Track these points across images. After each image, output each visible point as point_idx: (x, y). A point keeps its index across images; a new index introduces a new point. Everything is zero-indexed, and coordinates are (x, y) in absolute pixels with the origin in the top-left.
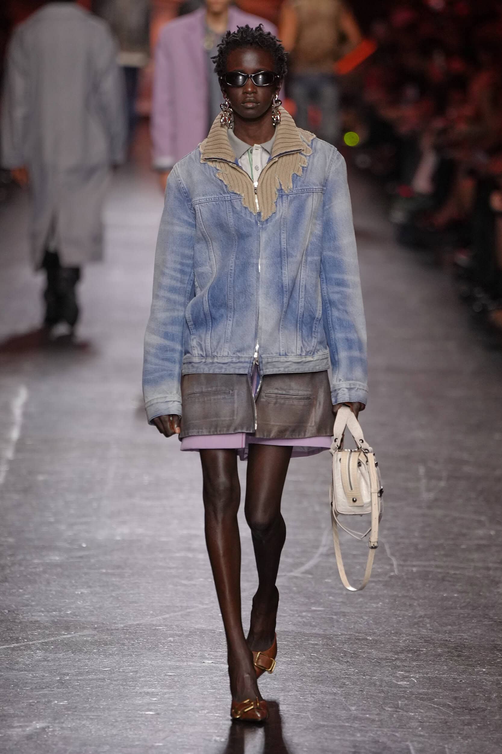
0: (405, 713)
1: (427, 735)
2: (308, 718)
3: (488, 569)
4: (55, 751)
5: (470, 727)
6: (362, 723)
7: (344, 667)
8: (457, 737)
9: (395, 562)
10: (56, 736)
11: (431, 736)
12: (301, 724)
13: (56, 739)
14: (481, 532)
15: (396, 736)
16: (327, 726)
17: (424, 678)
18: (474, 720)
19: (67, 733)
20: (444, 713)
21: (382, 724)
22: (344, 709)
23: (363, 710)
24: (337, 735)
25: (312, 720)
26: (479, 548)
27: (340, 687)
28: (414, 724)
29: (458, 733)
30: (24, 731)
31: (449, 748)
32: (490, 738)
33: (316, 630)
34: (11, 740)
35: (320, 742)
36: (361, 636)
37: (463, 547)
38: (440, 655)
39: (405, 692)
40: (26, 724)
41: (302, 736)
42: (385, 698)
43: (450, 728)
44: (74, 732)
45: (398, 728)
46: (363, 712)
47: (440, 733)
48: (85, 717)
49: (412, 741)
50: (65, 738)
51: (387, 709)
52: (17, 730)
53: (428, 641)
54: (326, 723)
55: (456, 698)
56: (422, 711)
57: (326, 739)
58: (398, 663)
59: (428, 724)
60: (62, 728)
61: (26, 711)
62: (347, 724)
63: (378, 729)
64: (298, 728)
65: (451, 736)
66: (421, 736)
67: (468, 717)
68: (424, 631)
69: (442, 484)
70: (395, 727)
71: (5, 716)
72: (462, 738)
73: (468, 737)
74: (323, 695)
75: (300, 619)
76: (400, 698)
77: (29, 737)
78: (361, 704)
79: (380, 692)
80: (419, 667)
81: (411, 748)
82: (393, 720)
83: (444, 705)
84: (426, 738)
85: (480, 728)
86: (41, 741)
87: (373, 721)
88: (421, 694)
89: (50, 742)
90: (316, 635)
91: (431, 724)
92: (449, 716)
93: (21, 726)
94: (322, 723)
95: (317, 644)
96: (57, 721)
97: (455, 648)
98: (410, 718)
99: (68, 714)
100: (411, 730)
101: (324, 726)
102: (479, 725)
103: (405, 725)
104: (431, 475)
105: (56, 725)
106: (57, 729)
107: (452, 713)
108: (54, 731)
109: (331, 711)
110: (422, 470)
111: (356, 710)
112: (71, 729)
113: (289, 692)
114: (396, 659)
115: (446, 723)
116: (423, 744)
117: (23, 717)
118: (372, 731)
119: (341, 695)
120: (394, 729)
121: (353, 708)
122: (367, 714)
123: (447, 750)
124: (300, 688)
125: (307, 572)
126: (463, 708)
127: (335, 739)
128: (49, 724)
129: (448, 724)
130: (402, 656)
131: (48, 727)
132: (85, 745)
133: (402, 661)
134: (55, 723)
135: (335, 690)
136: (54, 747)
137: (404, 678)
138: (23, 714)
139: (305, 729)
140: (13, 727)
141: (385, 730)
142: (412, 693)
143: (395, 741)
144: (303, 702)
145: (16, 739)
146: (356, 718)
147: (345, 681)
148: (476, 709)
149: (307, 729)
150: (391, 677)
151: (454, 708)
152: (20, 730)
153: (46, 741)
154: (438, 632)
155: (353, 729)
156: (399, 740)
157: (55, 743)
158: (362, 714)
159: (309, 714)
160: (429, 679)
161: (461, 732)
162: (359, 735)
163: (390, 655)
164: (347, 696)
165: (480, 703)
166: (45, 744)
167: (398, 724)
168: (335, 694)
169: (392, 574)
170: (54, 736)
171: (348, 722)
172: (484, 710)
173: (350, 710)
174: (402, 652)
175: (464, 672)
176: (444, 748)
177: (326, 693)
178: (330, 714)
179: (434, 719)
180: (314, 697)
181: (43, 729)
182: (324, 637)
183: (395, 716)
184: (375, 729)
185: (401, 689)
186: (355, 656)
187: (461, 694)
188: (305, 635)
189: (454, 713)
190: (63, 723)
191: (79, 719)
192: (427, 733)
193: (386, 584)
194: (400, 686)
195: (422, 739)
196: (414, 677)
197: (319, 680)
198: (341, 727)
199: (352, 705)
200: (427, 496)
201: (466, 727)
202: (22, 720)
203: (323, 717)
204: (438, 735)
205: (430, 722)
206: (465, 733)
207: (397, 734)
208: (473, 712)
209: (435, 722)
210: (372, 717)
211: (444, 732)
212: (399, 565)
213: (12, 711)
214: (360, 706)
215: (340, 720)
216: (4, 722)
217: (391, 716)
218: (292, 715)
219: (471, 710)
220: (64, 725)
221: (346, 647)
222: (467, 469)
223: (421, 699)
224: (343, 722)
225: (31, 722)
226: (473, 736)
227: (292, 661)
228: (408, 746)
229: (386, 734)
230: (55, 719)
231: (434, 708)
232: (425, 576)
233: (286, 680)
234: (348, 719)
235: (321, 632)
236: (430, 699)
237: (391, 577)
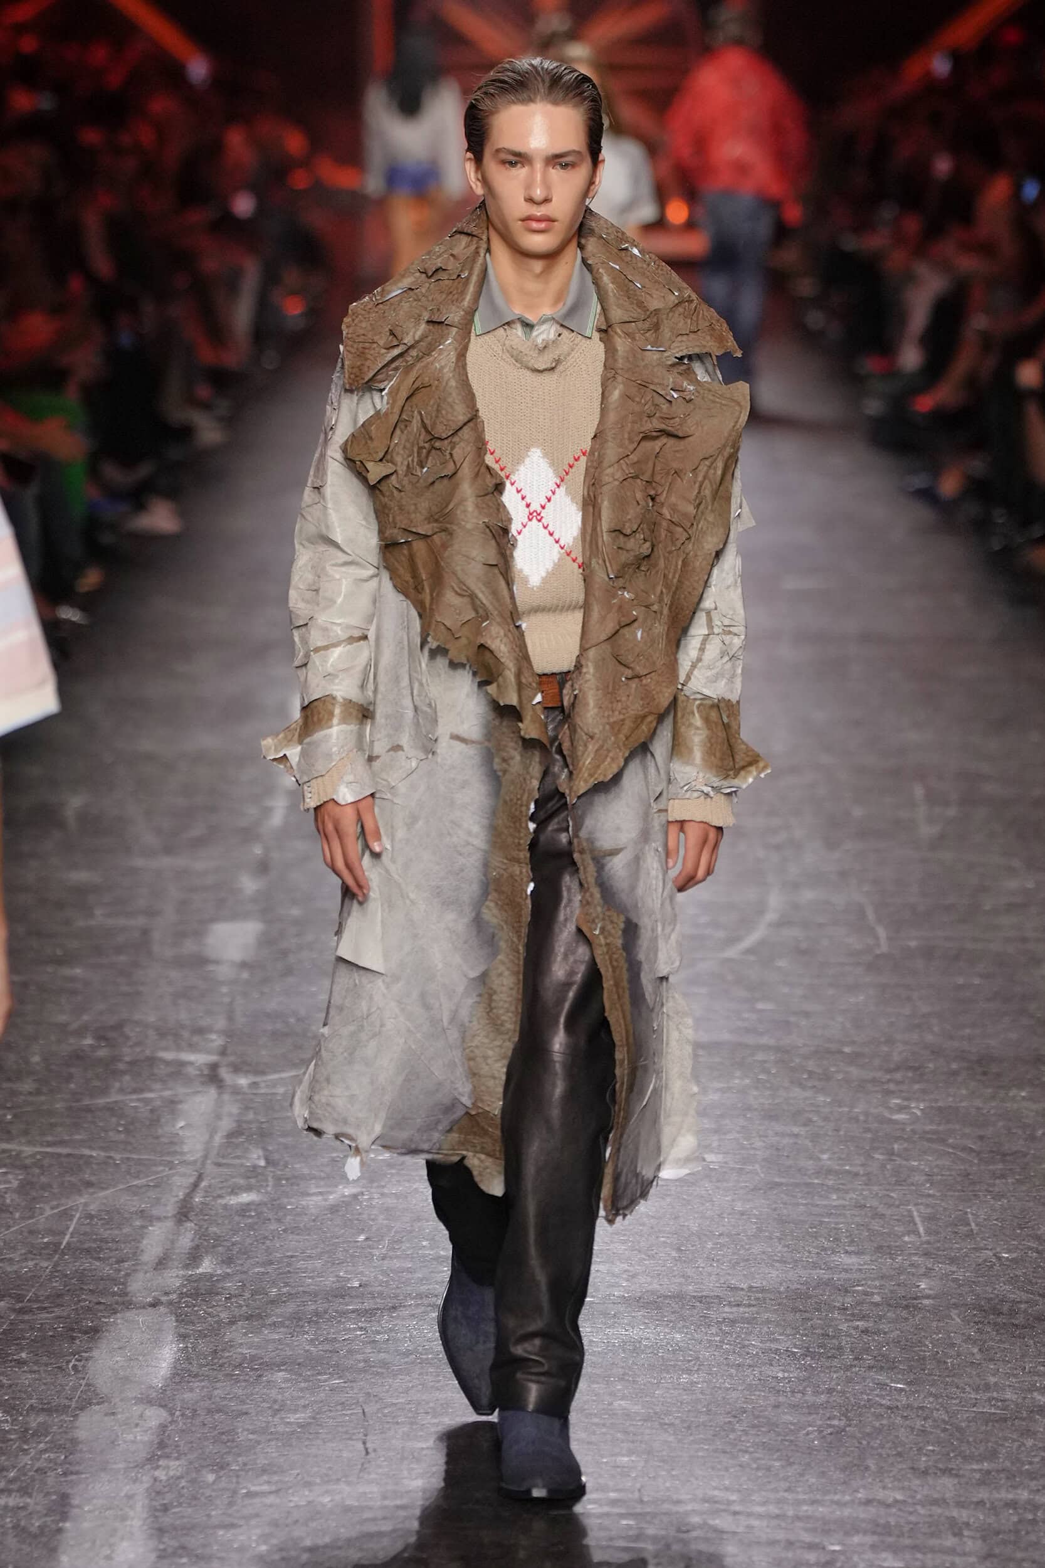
0: (904, 1163)
1: (938, 1194)
2: (757, 1174)
3: (1024, 940)
4: (374, 1229)
5: (1004, 1181)
6: (839, 1178)
7: (809, 1093)
8: (985, 1196)
9: (882, 932)
10: (374, 1207)
11: (946, 1196)
12: (746, 1182)
13: (375, 1212)
14: (1013, 884)
15: (892, 1197)
16: (787, 1185)
17: (932, 1107)
18: (1011, 1170)
19: (390, 1202)
20: (963, 1160)
21: (869, 1180)
22: (811, 1158)
23: (840, 1159)
24: (801, 1198)
25: (762, 1175)
26: (1011, 908)
27: (805, 1125)
28: (918, 1178)
29: (987, 1190)
30: (326, 1200)
31: (973, 1214)
32: (1035, 1197)
33: (765, 1040)
34: (306, 1214)
35: (775, 1210)
36: (833, 1046)
37: (987, 908)
38: (955, 1073)
39: (903, 1130)
40: (329, 1189)
41: (749, 1201)
42: (873, 1140)
43: (974, 1183)
44: (400, 1200)
45: (895, 1184)
46: (840, 1162)
47: (958, 1191)
48: (417, 1178)
49: (916, 1205)
50: (387, 1209)
51: (877, 1156)
52: (314, 1198)
53: (936, 1052)
54: (783, 1180)
55: (981, 1138)
56: (930, 1158)
57: (785, 1204)
58: (892, 1086)
59: (939, 1177)
60: (382, 1194)
61: (328, 1169)
62: (816, 1181)
63: (864, 1187)
64: (742, 1188)
65: (975, 1195)
66: (929, 1196)
67: (1000, 1166)
68: (929, 1038)
69: (952, 812)
70: (889, 1184)
71: (295, 1177)
72: (993, 1198)
73: (1002, 1196)
74: (777, 1138)
75: (739, 1023)
76: (897, 1139)
77: (334, 1209)
78: (836, 1150)
79: (864, 1132)
80: (924, 1091)
81: (915, 1214)
82: (886, 1172)
83: (964, 1149)
84: (937, 1199)
85: (1019, 1182)
86: (352, 1215)
87: (856, 1175)
88: (928, 1133)
89: (365, 1216)
90: (766, 1048)
91: (944, 1178)
92: (971, 1166)
93: (321, 1193)
94: (777, 1180)
95: (765, 1062)
96: (375, 1184)
97: (979, 1062)
98: (913, 1169)
99: (392, 1175)
100: (914, 1188)
101: (781, 1184)
102: (1017, 1177)
103: (905, 1181)
104: (932, 798)
105: (373, 1190)
106: (376, 1196)
107: (976, 1161)
108: (371, 1199)
109: (790, 1162)
110: (919, 791)
111: (829, 1159)
112: (396, 1196)
113: (725, 1134)
114: (889, 1081)
115: (969, 1174)
116: (933, 1207)
117: (323, 1179)
118: (854, 1190)
119: (806, 1138)
120: (888, 1187)
121: (825, 1156)
122: (845, 1165)
123: (970, 1216)
124: (743, 1127)
125: (749, 951)
126: (993, 1152)
127: (798, 1204)
128: (364, 1190)
129: (971, 1177)
130: (898, 1076)
131: (362, 1194)
132: (419, 1219)
133: (898, 1083)
134: (371, 1187)
135: (796, 1130)
136: (371, 1223)
137: (901, 1109)
138: (322, 1174)
139: (752, 1190)
140: (309, 1195)
141: (876, 1188)
142: (914, 1131)
143: (890, 1206)
144: (748, 1149)
145: (313, 1211)
146: (829, 1172)
147: (811, 1116)
148: (1012, 1154)
149: (755, 1189)
150: (881, 1109)
151: (978, 1153)
152: (320, 1198)
153: (360, 1214)
154: (951, 1038)
155: (825, 1188)
156: (897, 1203)
157: (373, 1217)
158: (838, 1165)
159: (757, 1167)
160: (940, 1109)
161: (991, 1189)
162: (835, 1197)
163: (879, 1074)
164: (815, 1138)
165: (1019, 1145)
166: (357, 1219)
167: (894, 1179)
168: (796, 1136)
169: (878, 952)
170: (371, 1206)
171: (817, 1178)
172: (1025, 1155)
173: (819, 1159)
174: (897, 1069)
175: (993, 1098)
176: (966, 1213)
177: (783, 1135)
178: (790, 1167)
179: (949, 1169)
180: (764, 1142)
181: (355, 1196)
182: (777, 1049)
183: (888, 1167)
184: (860, 1187)
185: (898, 1127)
186: (827, 1077)
187: (989, 1131)
188: (747, 1046)
189: (980, 1160)
190: (383, 1187)
191: (408, 1181)
192: (938, 1191)
193: (871, 967)
194: (896, 1122)
195: (930, 1201)
196: (918, 1108)
197: (771, 1116)
198: (807, 1185)
199: (822, 1152)
200: (927, 831)
201: (997, 1181)
202: (322, 1183)
203: (779, 1170)
204: (957, 1194)
205: (942, 1175)
206: (997, 1189)
207: (892, 1194)
208: (1008, 1158)
209: (951, 1175)
210: (855, 1169)
211: (965, 1189)
212: (889, 939)
213: (306, 1171)
214: (834, 1153)
215: (805, 1175)
216: (296, 1188)
217: (883, 1167)
218: (733, 1169)
219: (1004, 1155)
220: (386, 1191)
221: (811, 1065)
222: (989, 788)
223: (929, 1140)
224: (810, 1178)
225: (336, 1186)
226: (1009, 1194)
227: (729, 1088)
228: (910, 1211)
229: (877, 1194)
230: (372, 1181)
231: (949, 1152)
232: (928, 953)
233: (722, 1116)
234: (818, 1173)
235: (772, 1042)
236: (943, 1141)
237: (878, 956)
